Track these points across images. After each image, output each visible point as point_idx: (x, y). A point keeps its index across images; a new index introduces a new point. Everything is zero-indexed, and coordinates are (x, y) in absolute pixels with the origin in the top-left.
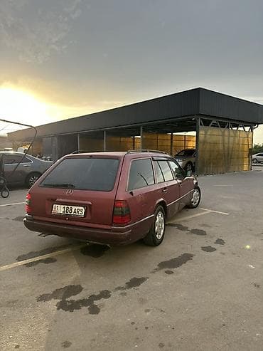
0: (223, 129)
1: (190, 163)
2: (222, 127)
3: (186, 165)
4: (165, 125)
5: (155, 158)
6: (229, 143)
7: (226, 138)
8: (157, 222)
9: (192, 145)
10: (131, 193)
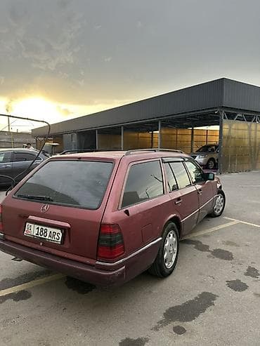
0: (249, 123)
1: (212, 159)
2: (247, 121)
3: (209, 161)
4: (185, 119)
5: (165, 160)
6: (256, 137)
7: (253, 133)
8: (166, 245)
9: (215, 140)
10: (127, 212)
